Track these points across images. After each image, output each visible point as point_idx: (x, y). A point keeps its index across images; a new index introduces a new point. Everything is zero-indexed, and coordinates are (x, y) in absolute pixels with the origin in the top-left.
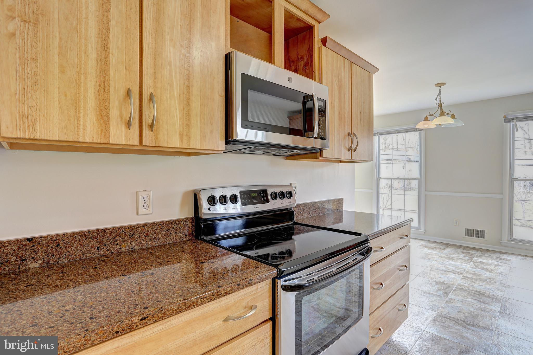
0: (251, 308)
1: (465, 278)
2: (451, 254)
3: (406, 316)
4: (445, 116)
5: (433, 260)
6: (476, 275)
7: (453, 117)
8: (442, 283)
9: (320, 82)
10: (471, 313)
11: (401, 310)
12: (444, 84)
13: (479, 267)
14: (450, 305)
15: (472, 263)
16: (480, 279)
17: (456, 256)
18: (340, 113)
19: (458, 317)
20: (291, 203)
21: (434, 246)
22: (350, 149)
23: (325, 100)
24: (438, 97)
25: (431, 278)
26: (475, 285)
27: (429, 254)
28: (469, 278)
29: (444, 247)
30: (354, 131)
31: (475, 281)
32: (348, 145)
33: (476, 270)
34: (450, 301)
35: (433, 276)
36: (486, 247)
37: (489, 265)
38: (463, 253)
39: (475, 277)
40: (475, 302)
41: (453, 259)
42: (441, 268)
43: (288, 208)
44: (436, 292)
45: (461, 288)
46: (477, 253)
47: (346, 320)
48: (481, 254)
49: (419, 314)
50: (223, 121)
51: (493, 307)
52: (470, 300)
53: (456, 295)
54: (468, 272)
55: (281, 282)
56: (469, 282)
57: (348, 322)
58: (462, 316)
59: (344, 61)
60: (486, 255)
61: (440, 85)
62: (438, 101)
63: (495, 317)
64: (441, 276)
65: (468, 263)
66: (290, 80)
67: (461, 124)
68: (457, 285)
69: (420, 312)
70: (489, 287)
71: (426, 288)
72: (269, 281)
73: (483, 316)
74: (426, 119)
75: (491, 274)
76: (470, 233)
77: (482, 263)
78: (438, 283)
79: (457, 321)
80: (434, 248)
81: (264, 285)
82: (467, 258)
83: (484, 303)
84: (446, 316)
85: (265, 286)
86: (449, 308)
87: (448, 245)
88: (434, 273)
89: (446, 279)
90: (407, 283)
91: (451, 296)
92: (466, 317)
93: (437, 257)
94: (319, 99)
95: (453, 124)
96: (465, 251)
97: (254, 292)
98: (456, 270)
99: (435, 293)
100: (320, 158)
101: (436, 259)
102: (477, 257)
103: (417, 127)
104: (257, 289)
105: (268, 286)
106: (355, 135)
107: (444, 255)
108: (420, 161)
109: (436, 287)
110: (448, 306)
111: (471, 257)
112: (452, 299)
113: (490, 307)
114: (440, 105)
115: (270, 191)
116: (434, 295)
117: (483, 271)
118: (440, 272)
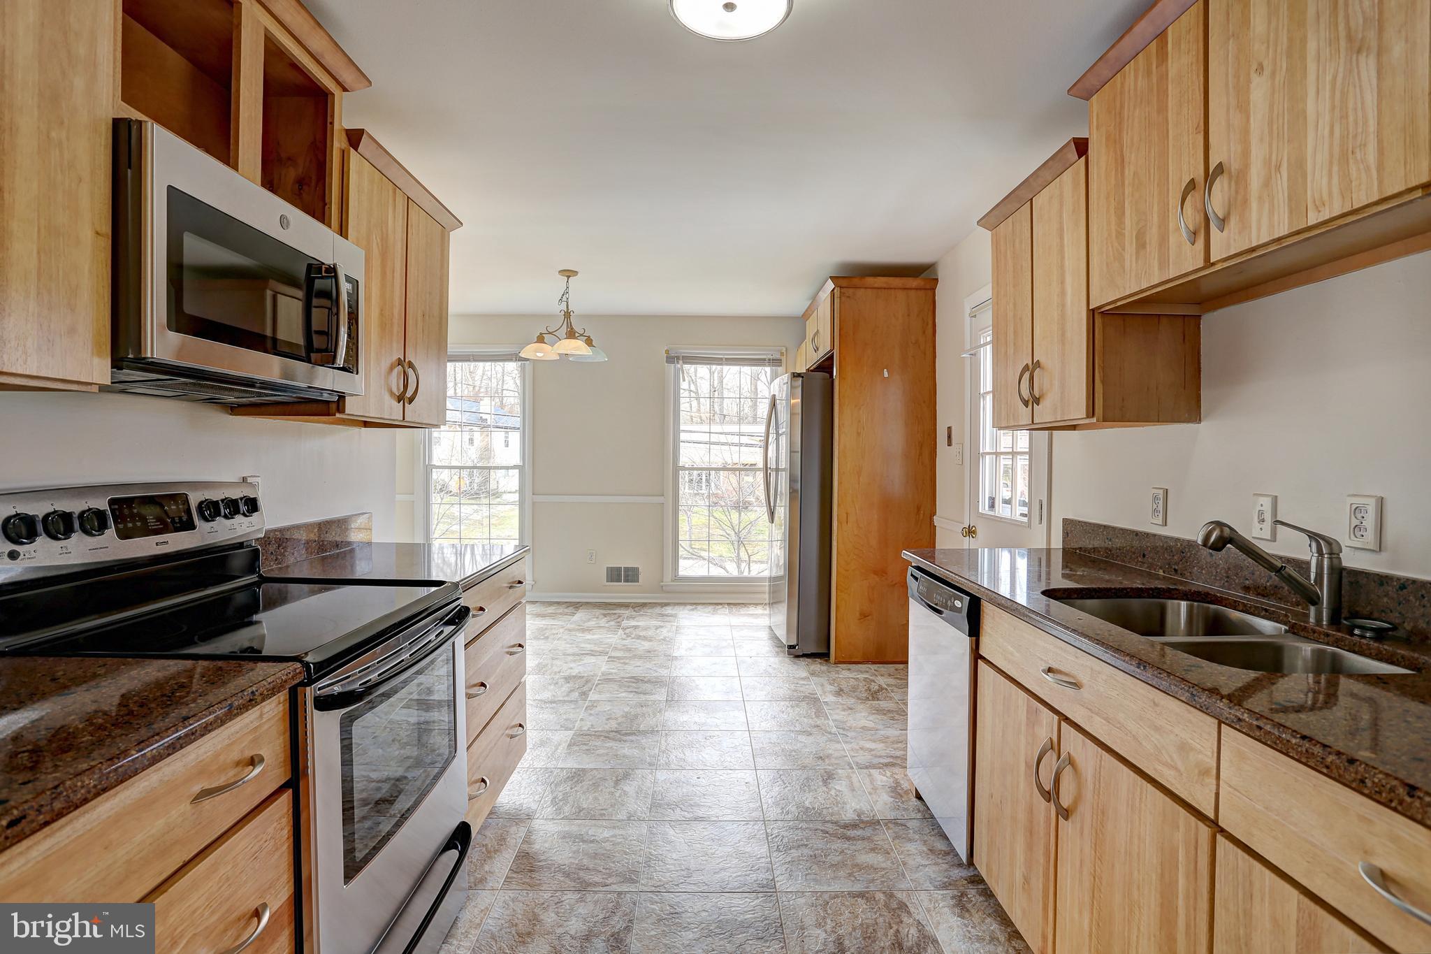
0: (252, 762)
1: (612, 659)
2: (585, 622)
3: (523, 749)
4: (576, 338)
5: (554, 639)
6: (629, 650)
7: (589, 342)
8: (575, 677)
9: (343, 231)
10: (626, 715)
11: (516, 736)
12: (575, 273)
13: (633, 636)
14: (592, 712)
15: (621, 631)
16: (635, 656)
17: (594, 623)
18: (382, 314)
19: (607, 728)
20: (253, 529)
21: (553, 612)
22: (400, 398)
23: (357, 281)
24: (564, 299)
25: (556, 673)
26: (629, 668)
27: (546, 629)
28: (618, 658)
29: (570, 610)
30: (410, 357)
31: (627, 661)
32: (397, 387)
33: (628, 642)
34: (593, 705)
35: (557, 670)
36: (641, 598)
37: (647, 628)
38: (605, 615)
39: (627, 655)
40: (631, 695)
41: (589, 630)
42: (570, 651)
43: (242, 541)
44: (568, 695)
45: (607, 679)
46: (627, 612)
47: (395, 800)
48: (634, 613)
49: (542, 743)
50: (107, 305)
51: (656, 697)
52: (624, 694)
53: (600, 693)
54: (616, 649)
55: (310, 692)
56: (620, 665)
57: (402, 804)
58: (613, 725)
59: (395, 192)
60: (641, 613)
61: (569, 274)
62: (563, 306)
63: (660, 712)
64: (572, 665)
65: (615, 632)
66: (283, 221)
67: (602, 358)
68: (600, 674)
69: (545, 739)
70: (648, 665)
71: (547, 695)
72: (283, 696)
73: (644, 715)
74: (541, 339)
75: (651, 643)
76: (615, 575)
77: (636, 627)
78: (568, 679)
79: (607, 736)
80: (552, 616)
81: (273, 705)
82: (612, 623)
83: (645, 694)
84: (588, 732)
85: (273, 710)
86: (591, 718)
87: (577, 606)
88: (558, 663)
89: (581, 669)
90: (523, 680)
91: (593, 696)
92: (619, 724)
93: (561, 630)
94: (349, 279)
95: (589, 357)
96: (609, 612)
97: (256, 724)
98: (596, 648)
99: (566, 699)
100: (338, 415)
101: (559, 636)
102: (628, 618)
103: (522, 355)
104: (261, 716)
105: (281, 707)
106: (411, 365)
107: (572, 626)
108: (521, 429)
109: (566, 688)
110: (591, 714)
111: (619, 620)
112: (595, 701)
113: (652, 697)
114: (567, 314)
115: (194, 499)
116: (565, 701)
117: (639, 641)
118: (571, 658)
